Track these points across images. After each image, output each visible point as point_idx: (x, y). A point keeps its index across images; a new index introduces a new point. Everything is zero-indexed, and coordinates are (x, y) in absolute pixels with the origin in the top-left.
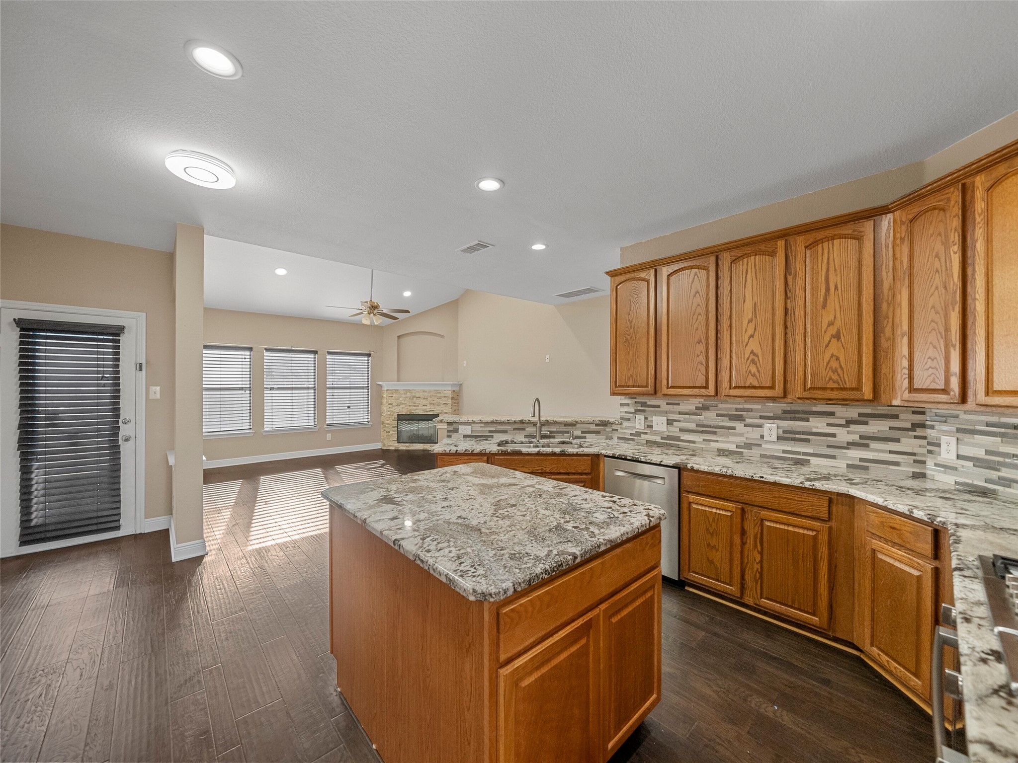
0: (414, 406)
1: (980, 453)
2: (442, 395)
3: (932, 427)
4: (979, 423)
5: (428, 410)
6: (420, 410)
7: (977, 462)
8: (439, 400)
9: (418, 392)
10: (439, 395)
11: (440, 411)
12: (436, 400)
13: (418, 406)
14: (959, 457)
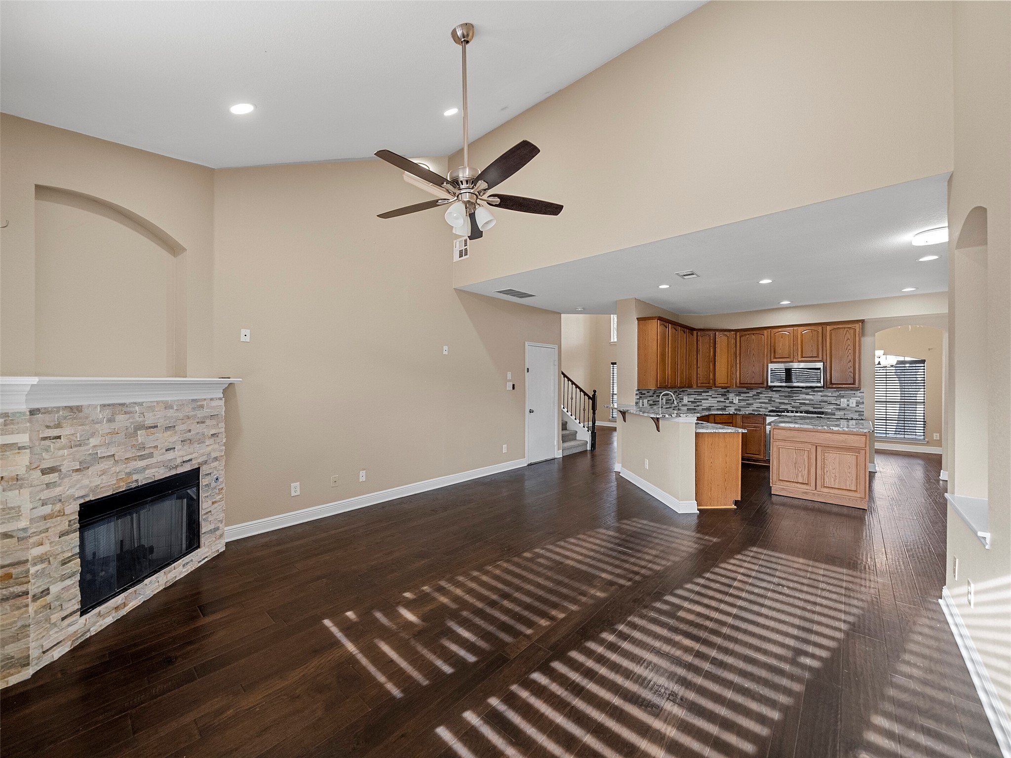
0: (142, 458)
1: (693, 400)
2: (206, 412)
3: (681, 394)
4: (692, 392)
5: (179, 461)
6: (157, 465)
7: (692, 402)
8: (200, 428)
9: (151, 408)
10: (200, 414)
11: (204, 458)
12: (197, 429)
13: (151, 455)
14: (688, 402)
